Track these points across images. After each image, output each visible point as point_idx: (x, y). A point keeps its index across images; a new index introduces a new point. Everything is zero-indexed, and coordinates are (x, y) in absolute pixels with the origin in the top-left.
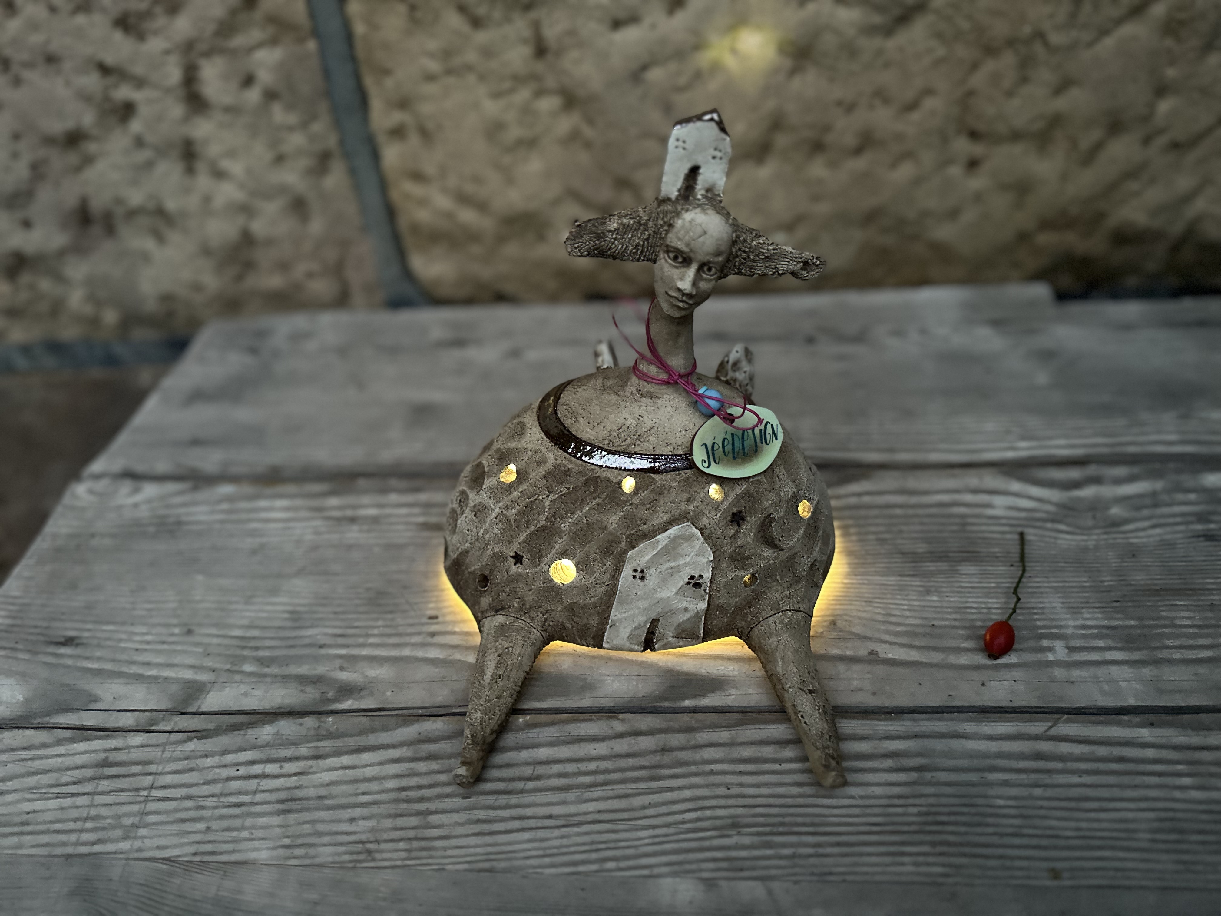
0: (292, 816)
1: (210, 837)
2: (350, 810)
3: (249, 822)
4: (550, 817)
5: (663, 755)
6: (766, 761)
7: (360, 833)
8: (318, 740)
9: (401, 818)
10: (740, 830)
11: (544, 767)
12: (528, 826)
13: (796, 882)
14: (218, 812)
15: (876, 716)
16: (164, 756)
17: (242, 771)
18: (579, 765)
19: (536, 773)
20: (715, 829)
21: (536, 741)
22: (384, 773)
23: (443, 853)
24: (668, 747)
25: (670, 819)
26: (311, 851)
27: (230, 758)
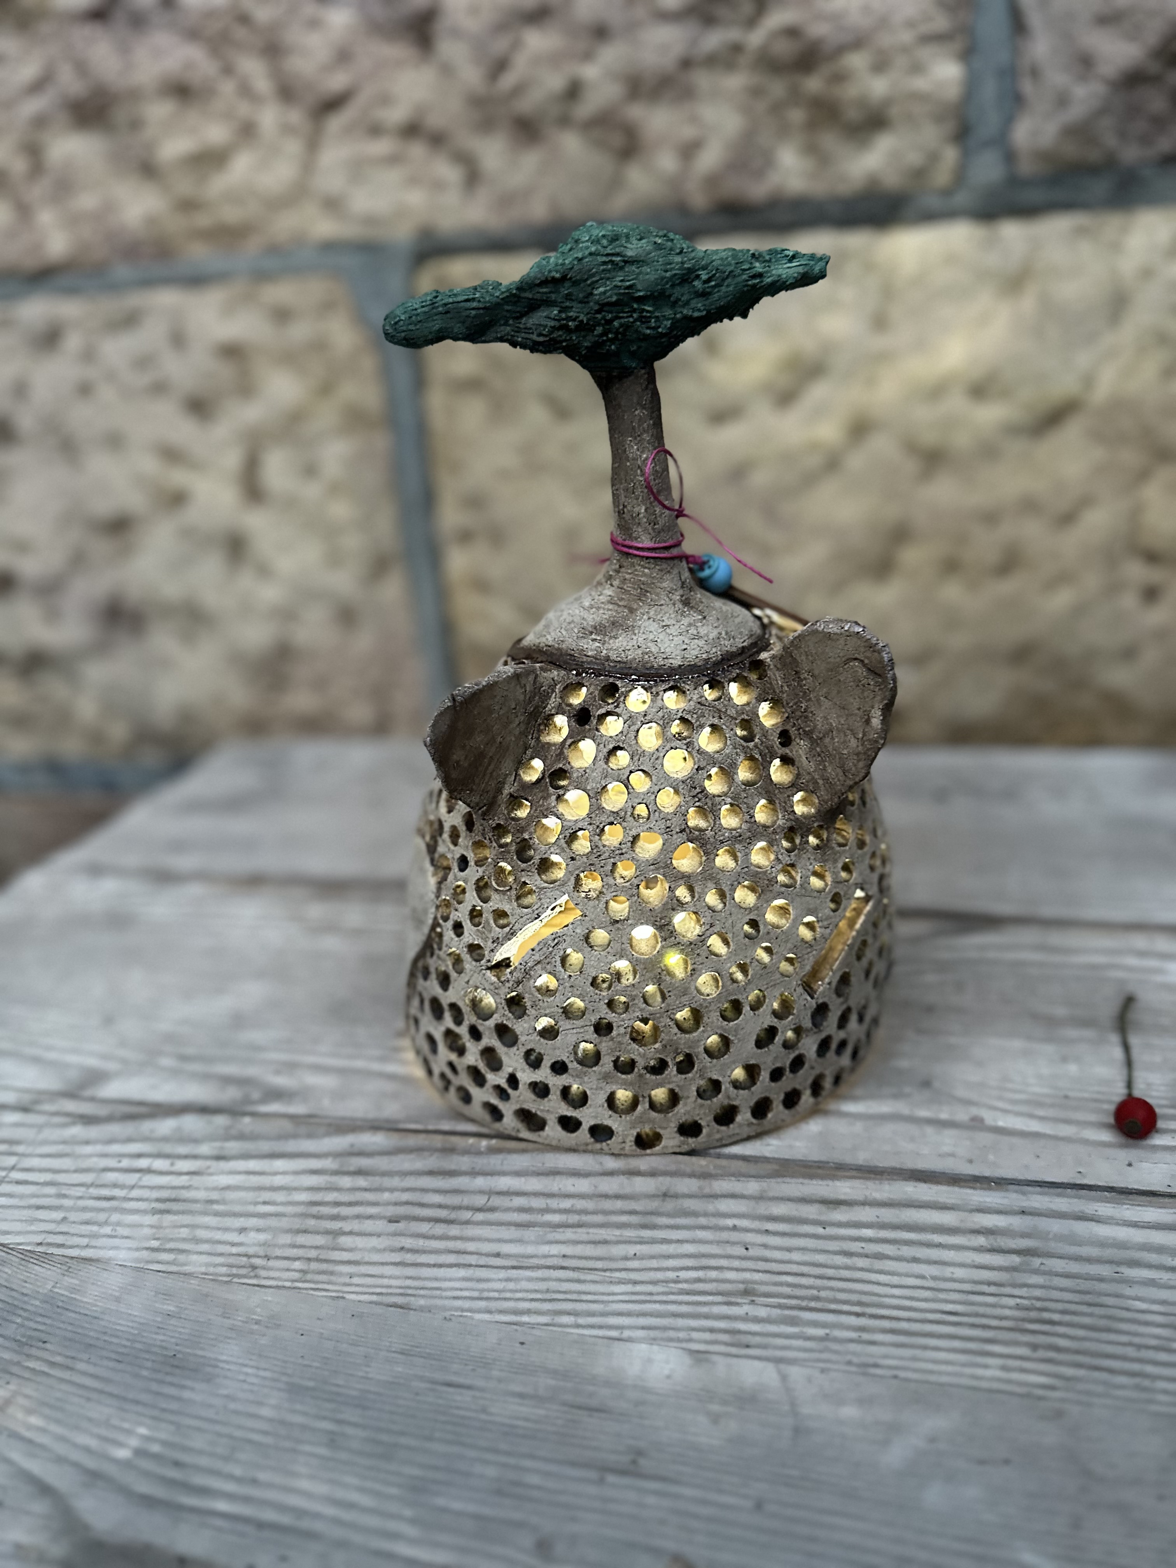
0: (170, 1218)
1: (63, 1228)
2: (242, 1219)
3: (115, 1217)
4: (498, 1255)
5: (663, 1201)
6: (803, 1221)
7: (248, 1245)
8: (226, 1140)
9: (304, 1235)
10: (754, 1298)
11: (502, 1198)
12: (465, 1262)
13: (823, 1371)
14: (81, 1203)
15: (970, 1185)
16: (36, 1138)
17: (125, 1163)
18: (548, 1201)
19: (489, 1204)
20: (719, 1293)
21: (499, 1168)
22: (295, 1184)
23: (347, 1280)
24: (672, 1192)
25: (659, 1275)
26: (182, 1258)
27: (116, 1148)
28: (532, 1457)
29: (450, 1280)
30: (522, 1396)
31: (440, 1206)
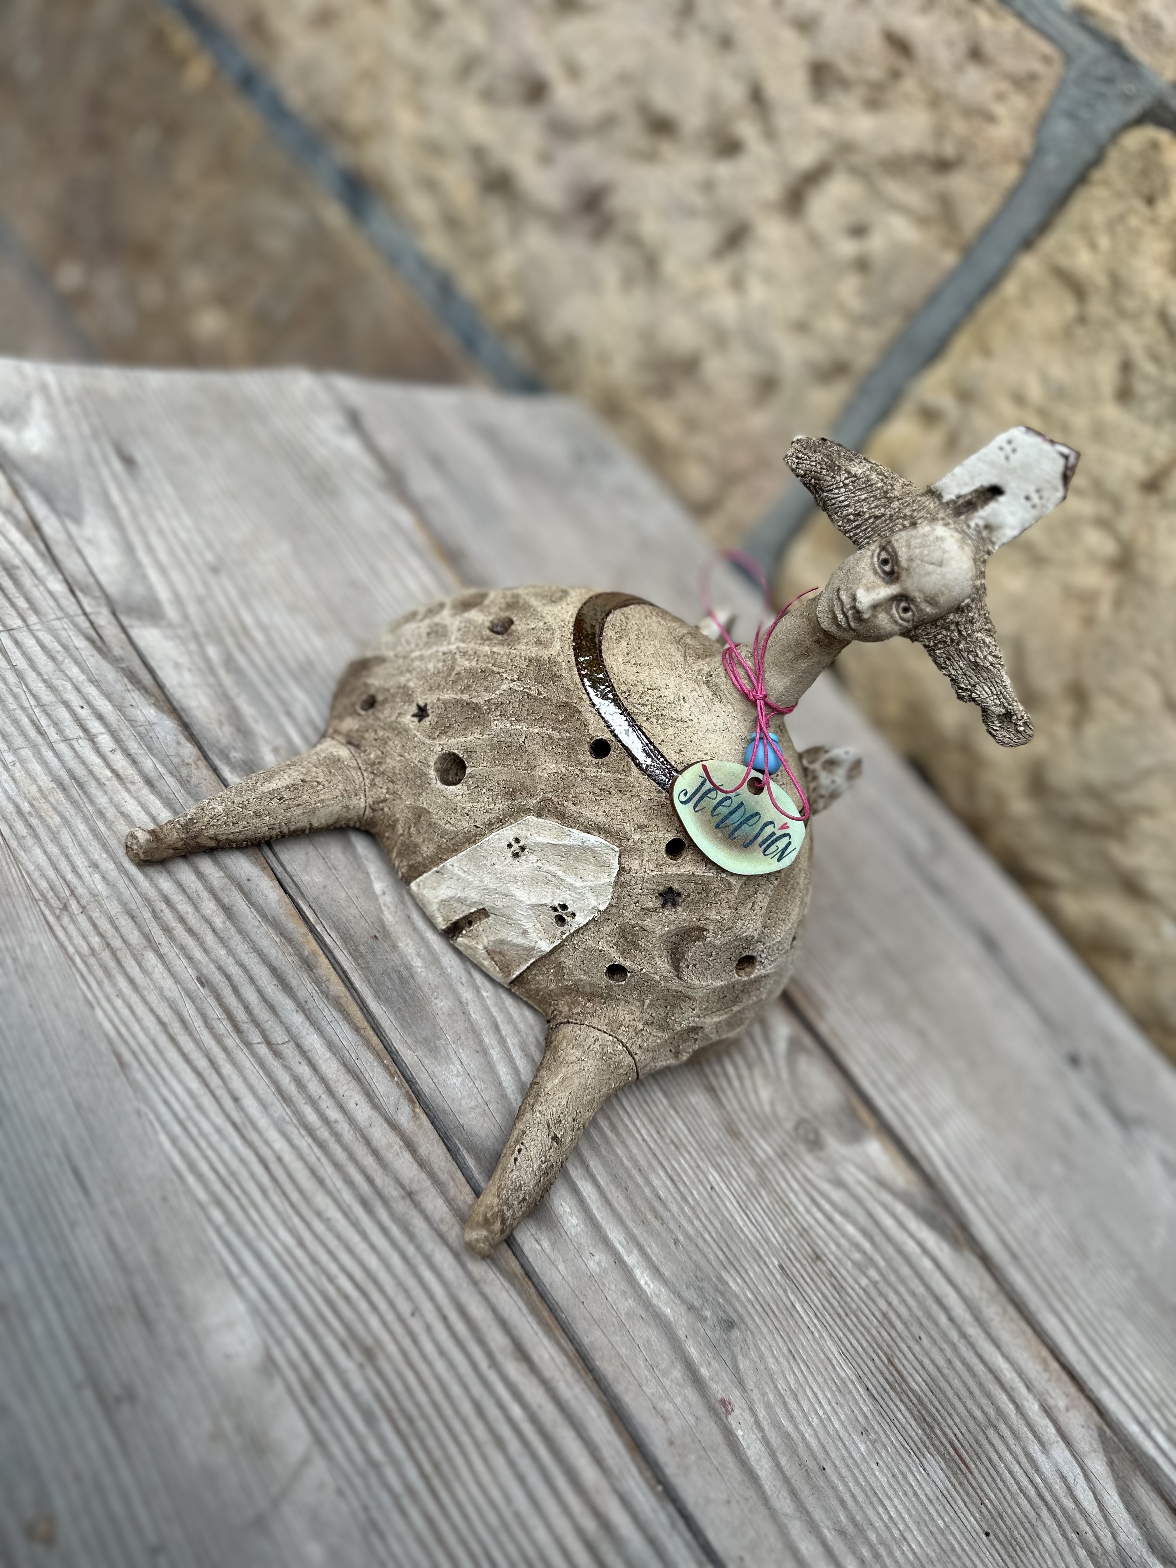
0: (61, 796)
2: (104, 856)
3: (26, 753)
4: (236, 1100)
5: (403, 1198)
6: (482, 1342)
7: (83, 883)
8: (171, 773)
9: (130, 921)
10: (367, 1364)
11: (296, 1053)
12: (208, 1078)
13: (340, 1492)
14: (19, 714)
15: (643, 1465)
16: (54, 623)
17: (84, 713)
18: (324, 1096)
19: (282, 1048)
21: (324, 1023)
23: (113, 996)
24: (418, 1197)
25: (324, 1258)
26: (30, 841)
27: (92, 691)
28: (58, 1305)
29: (181, 1081)
30: (112, 1244)
31: (247, 1008)
